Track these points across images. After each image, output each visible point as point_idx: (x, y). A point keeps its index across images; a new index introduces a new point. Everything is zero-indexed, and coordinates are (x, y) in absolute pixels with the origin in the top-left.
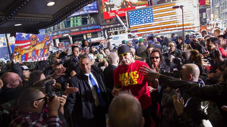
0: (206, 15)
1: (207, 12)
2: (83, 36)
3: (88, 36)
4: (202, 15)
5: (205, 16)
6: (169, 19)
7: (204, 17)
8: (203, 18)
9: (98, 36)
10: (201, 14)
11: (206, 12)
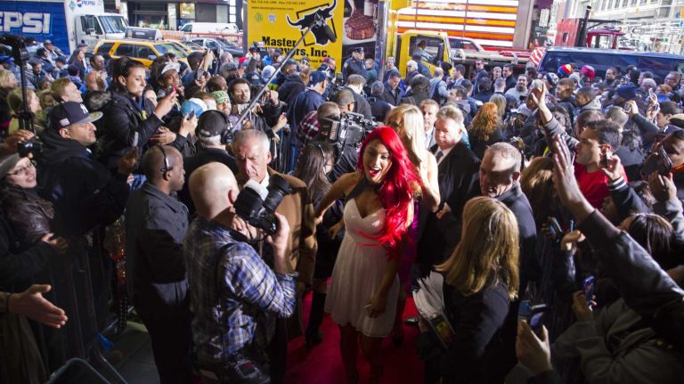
0: (550, 17)
1: (553, 9)
2: (166, 9)
3: (184, 10)
4: (539, 15)
5: (547, 19)
6: (446, 9)
7: (543, 23)
8: (540, 24)
9: (218, 18)
10: (536, 10)
11: (550, 9)
